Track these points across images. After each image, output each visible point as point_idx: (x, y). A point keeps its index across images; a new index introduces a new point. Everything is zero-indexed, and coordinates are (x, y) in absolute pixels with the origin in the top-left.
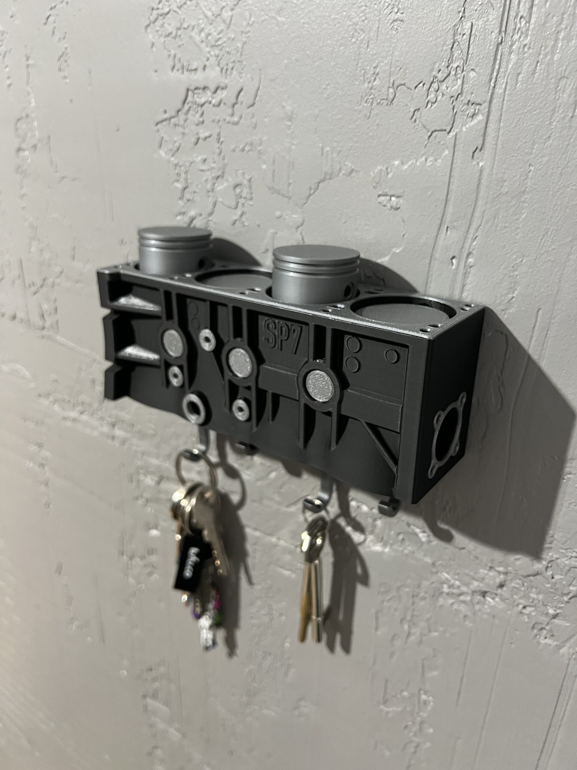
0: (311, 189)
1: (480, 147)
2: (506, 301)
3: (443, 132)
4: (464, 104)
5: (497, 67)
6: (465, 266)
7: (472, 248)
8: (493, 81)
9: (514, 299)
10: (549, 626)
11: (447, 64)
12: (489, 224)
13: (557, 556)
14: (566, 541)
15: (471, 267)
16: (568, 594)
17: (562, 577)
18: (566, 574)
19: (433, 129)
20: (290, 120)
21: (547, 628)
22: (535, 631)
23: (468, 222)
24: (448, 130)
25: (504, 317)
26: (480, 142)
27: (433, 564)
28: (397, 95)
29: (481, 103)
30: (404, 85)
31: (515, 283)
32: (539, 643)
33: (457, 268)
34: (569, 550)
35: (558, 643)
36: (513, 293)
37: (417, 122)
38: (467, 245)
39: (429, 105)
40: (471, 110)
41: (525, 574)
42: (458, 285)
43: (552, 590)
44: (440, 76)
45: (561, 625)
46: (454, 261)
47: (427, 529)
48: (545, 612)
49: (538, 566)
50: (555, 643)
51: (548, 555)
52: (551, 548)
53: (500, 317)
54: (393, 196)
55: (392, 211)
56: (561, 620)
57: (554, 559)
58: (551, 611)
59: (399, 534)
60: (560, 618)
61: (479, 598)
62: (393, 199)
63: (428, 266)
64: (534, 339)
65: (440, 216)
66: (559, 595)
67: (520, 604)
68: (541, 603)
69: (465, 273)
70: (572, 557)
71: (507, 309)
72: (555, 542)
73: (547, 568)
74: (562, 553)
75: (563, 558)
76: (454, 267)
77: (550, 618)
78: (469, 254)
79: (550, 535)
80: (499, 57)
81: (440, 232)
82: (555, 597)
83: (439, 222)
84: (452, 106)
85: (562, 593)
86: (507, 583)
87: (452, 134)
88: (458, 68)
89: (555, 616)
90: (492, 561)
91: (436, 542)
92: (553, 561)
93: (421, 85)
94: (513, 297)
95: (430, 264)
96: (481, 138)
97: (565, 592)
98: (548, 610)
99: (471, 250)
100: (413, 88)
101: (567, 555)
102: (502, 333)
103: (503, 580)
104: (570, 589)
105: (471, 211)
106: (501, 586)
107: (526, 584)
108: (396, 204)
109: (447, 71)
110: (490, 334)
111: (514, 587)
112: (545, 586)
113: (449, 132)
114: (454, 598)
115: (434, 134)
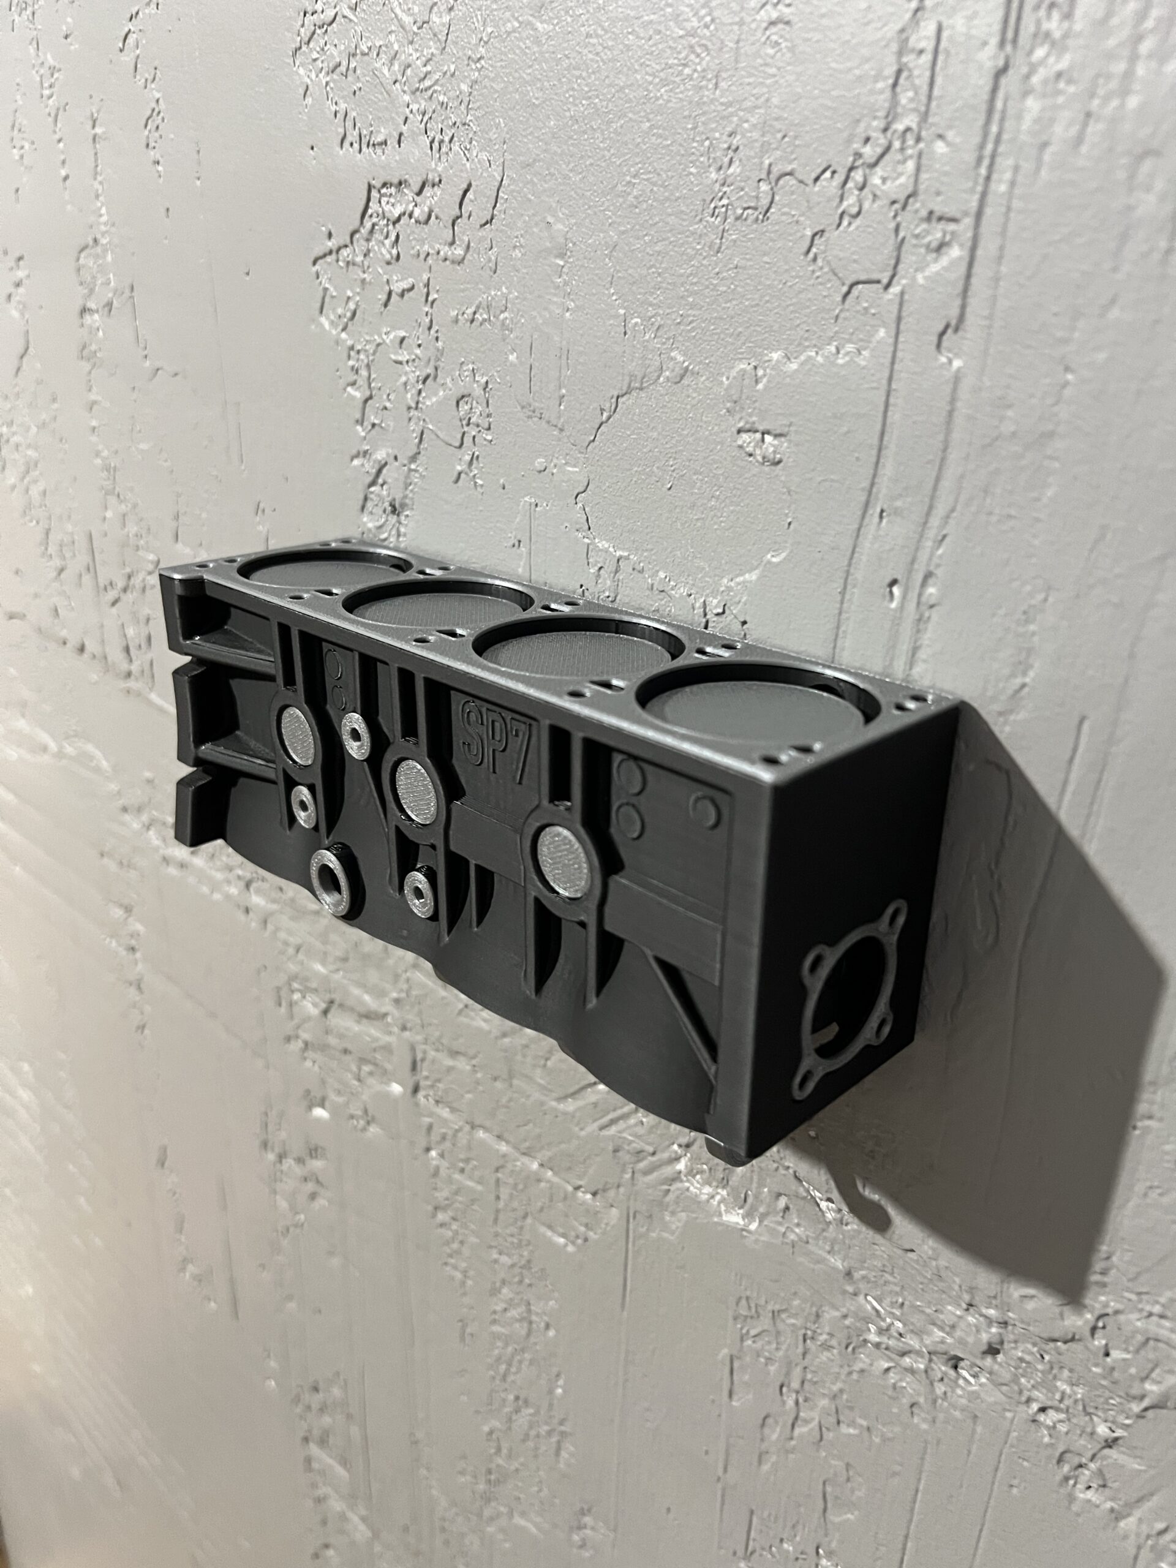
0: (602, 410)
1: (953, 323)
2: (1010, 692)
3: (875, 286)
4: (922, 220)
5: (994, 129)
6: (918, 603)
7: (935, 560)
8: (986, 162)
9: (1026, 690)
10: (1098, 1464)
11: (882, 125)
12: (973, 509)
13: (1119, 1306)
14: (1139, 1274)
15: (932, 607)
16: (1142, 1397)
17: (1128, 1356)
18: (1137, 1351)
19: (853, 278)
20: (562, 256)
21: (1092, 1466)
22: (1066, 1468)
23: (927, 500)
24: (885, 281)
25: (1003, 731)
26: (954, 312)
27: (849, 1274)
28: (777, 198)
29: (958, 215)
30: (790, 174)
31: (1030, 651)
32: (1071, 1498)
33: (902, 607)
34: (1144, 1297)
35: (1116, 1506)
36: (1024, 674)
37: (820, 262)
38: (923, 556)
39: (845, 223)
40: (936, 233)
41: (1045, 1335)
42: (904, 647)
43: (1104, 1382)
44: (869, 152)
45: (1123, 1466)
46: (896, 590)
47: (835, 1195)
48: (1089, 1430)
49: (1076, 1322)
50: (1109, 1505)
51: (1098, 1300)
52: (1104, 1285)
53: (996, 730)
54: (768, 433)
55: (766, 468)
56: (1124, 1453)
57: (1109, 1311)
58: (1102, 1430)
59: (779, 1195)
60: (1122, 1449)
61: (941, 1368)
62: (768, 438)
63: (839, 598)
64: (1071, 788)
65: (866, 484)
66: (1120, 1397)
67: (1036, 1400)
68: (1080, 1408)
69: (919, 620)
70: (1150, 1315)
71: (1011, 711)
72: (1113, 1272)
73: (1094, 1329)
74: (1130, 1300)
75: (1131, 1312)
76: (894, 605)
77: (1099, 1446)
78: (928, 575)
79: (1103, 1255)
80: (999, 104)
81: (866, 520)
82: (1112, 1398)
83: (863, 498)
84: (892, 225)
85: (1127, 1395)
86: (1006, 1346)
87: (895, 289)
88: (909, 135)
89: (1111, 1443)
90: (972, 1290)
91: (854, 1225)
92: (1107, 1315)
93: (828, 174)
94: (1024, 686)
95: (843, 593)
96: (958, 302)
97: (1135, 1391)
98: (1094, 1427)
99: (932, 568)
100: (810, 182)
101: (1140, 1306)
102: (999, 767)
103: (995, 1340)
104: (1144, 1389)
105: (934, 474)
106: (992, 1350)
107: (1047, 1358)
108: (775, 452)
109: (883, 141)
110: (971, 767)
111: (1021, 1360)
112: (1090, 1371)
113: (887, 287)
114: (891, 1359)
115: (855, 291)
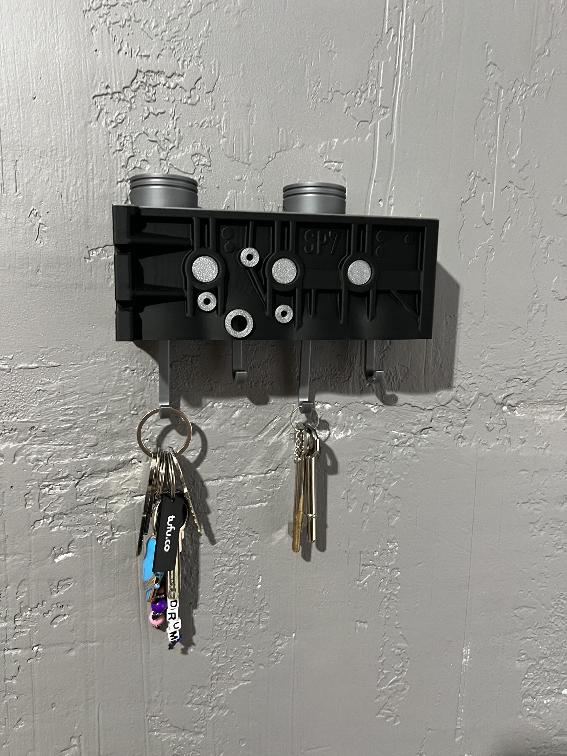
0: (269, 157)
1: (390, 132)
3: (366, 123)
4: (378, 107)
6: (388, 205)
7: (392, 192)
10: (463, 432)
11: (366, 83)
12: (400, 178)
13: (461, 381)
15: (391, 205)
19: (361, 120)
21: (462, 435)
22: (456, 441)
23: (387, 177)
24: (370, 121)
26: (390, 130)
28: (334, 97)
29: (388, 107)
30: (338, 91)
32: (459, 449)
33: (383, 206)
34: (467, 373)
35: (468, 443)
37: (349, 115)
38: (388, 191)
39: (356, 105)
40: (383, 111)
41: (444, 404)
43: (460, 407)
44: (362, 89)
45: (468, 429)
46: (380, 203)
47: (378, 402)
48: (459, 425)
49: (452, 393)
52: (457, 377)
54: (336, 162)
55: (336, 173)
56: (468, 425)
57: (459, 384)
59: (357, 415)
61: (419, 437)
62: (336, 164)
65: (369, 174)
66: (465, 407)
67: (445, 426)
68: (456, 420)
69: (389, 209)
72: (458, 372)
73: (456, 392)
74: (463, 378)
75: (465, 380)
76: (381, 206)
77: (462, 427)
79: (455, 369)
81: (370, 184)
82: (463, 410)
83: (369, 178)
84: (371, 107)
85: (467, 405)
86: (435, 416)
87: (372, 124)
88: (373, 86)
90: (424, 404)
92: (459, 386)
93: (351, 92)
96: (390, 127)
97: (469, 402)
98: (460, 422)
99: (391, 195)
100: (345, 94)
103: (432, 415)
105: (389, 170)
106: (431, 421)
107: (445, 411)
108: (339, 168)
109: (366, 87)
111: (439, 417)
112: (458, 405)
113: (370, 123)
114: (403, 446)
115: (361, 124)
